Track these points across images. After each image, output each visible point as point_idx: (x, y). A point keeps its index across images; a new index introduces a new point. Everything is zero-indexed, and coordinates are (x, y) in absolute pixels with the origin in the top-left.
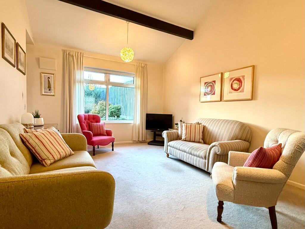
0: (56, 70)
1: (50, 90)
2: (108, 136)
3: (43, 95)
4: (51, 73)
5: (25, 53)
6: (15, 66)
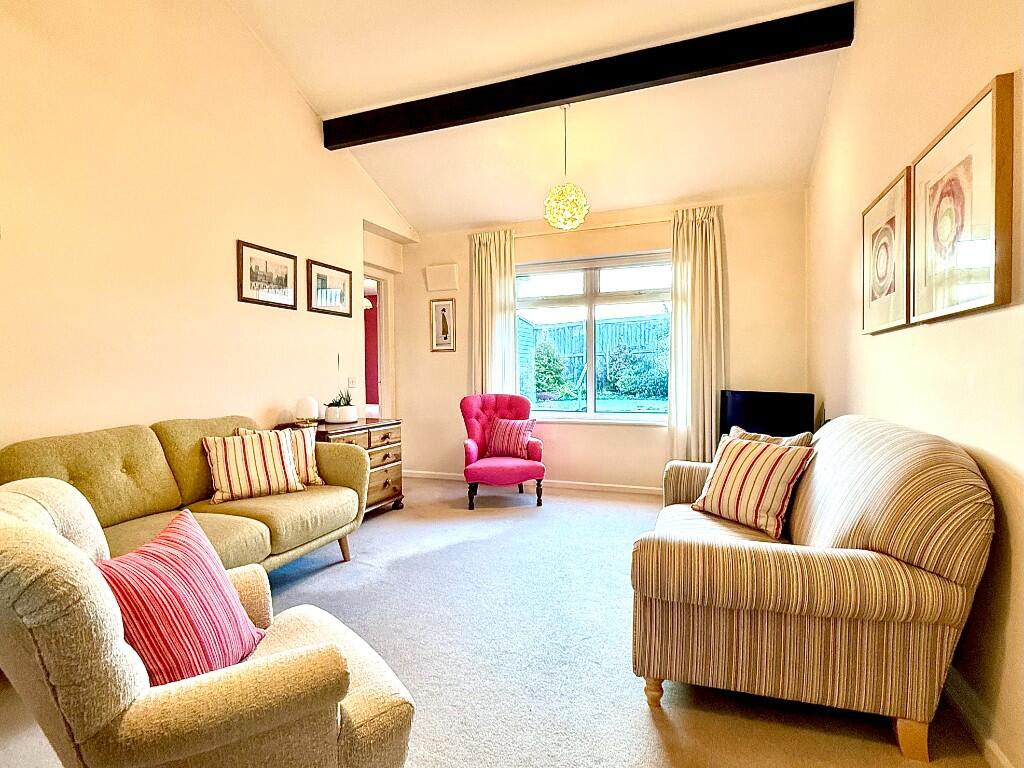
0: (457, 287)
1: (446, 338)
2: (529, 458)
3: (433, 351)
4: (447, 298)
5: (350, 273)
6: (294, 307)
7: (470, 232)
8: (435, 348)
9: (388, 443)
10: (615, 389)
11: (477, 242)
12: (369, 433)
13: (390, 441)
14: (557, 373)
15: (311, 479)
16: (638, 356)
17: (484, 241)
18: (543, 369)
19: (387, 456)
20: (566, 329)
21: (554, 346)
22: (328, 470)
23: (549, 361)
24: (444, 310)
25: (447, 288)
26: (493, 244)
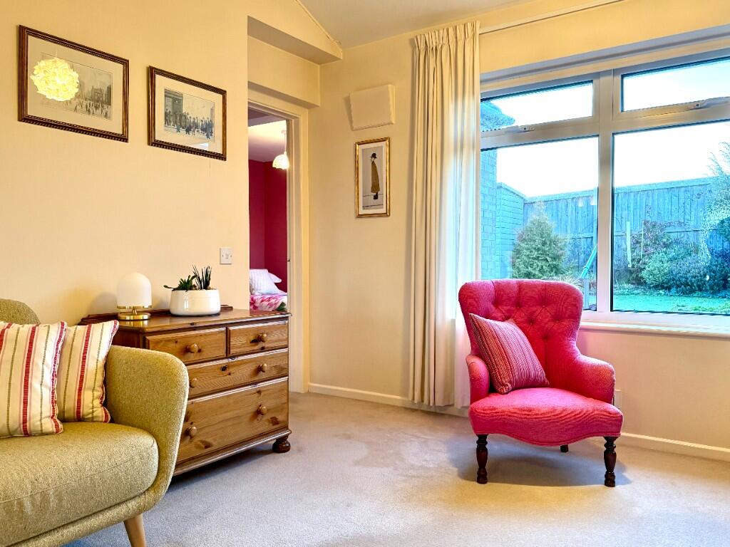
0: (393, 122)
1: (376, 197)
3: (360, 216)
4: (379, 137)
5: (223, 92)
6: (123, 138)
7: (411, 34)
8: (362, 212)
9: (263, 349)
10: (639, 282)
11: (422, 47)
12: (228, 333)
13: (266, 345)
14: (554, 259)
15: (85, 410)
16: (674, 236)
17: (432, 44)
18: (535, 254)
19: (260, 369)
20: (570, 201)
21: (551, 223)
22: (124, 396)
23: (544, 244)
24: (374, 156)
25: (380, 122)
26: (445, 48)
